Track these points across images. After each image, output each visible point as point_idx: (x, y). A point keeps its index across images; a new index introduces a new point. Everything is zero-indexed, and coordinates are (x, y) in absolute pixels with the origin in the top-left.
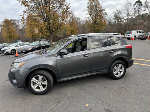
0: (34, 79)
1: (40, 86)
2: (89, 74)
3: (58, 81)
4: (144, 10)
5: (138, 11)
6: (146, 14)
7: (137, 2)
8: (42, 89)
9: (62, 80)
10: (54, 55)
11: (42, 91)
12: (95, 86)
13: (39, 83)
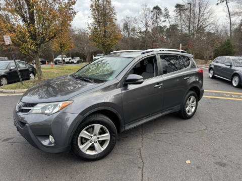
0: (86, 132)
1: (95, 145)
2: (160, 115)
3: (122, 130)
4: (164, 21)
5: (157, 21)
6: (165, 26)
7: (154, 8)
8: (100, 149)
9: (128, 128)
10: (116, 86)
11: (99, 152)
12: (170, 132)
13: (94, 138)
